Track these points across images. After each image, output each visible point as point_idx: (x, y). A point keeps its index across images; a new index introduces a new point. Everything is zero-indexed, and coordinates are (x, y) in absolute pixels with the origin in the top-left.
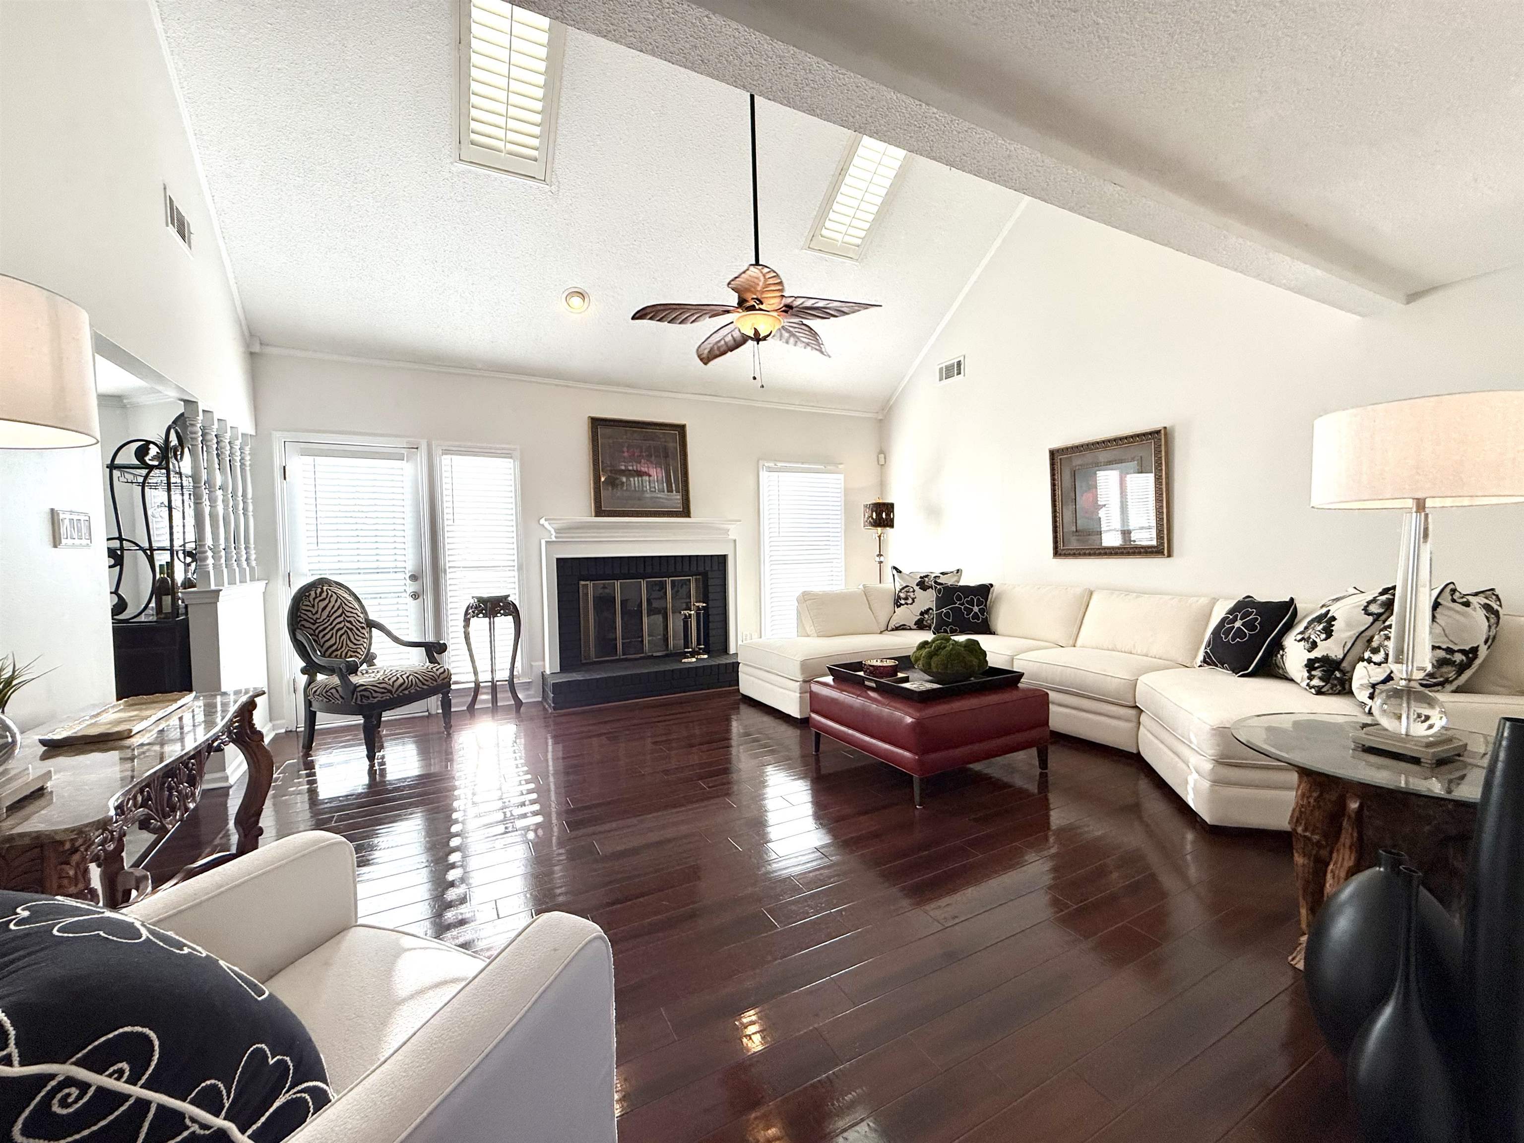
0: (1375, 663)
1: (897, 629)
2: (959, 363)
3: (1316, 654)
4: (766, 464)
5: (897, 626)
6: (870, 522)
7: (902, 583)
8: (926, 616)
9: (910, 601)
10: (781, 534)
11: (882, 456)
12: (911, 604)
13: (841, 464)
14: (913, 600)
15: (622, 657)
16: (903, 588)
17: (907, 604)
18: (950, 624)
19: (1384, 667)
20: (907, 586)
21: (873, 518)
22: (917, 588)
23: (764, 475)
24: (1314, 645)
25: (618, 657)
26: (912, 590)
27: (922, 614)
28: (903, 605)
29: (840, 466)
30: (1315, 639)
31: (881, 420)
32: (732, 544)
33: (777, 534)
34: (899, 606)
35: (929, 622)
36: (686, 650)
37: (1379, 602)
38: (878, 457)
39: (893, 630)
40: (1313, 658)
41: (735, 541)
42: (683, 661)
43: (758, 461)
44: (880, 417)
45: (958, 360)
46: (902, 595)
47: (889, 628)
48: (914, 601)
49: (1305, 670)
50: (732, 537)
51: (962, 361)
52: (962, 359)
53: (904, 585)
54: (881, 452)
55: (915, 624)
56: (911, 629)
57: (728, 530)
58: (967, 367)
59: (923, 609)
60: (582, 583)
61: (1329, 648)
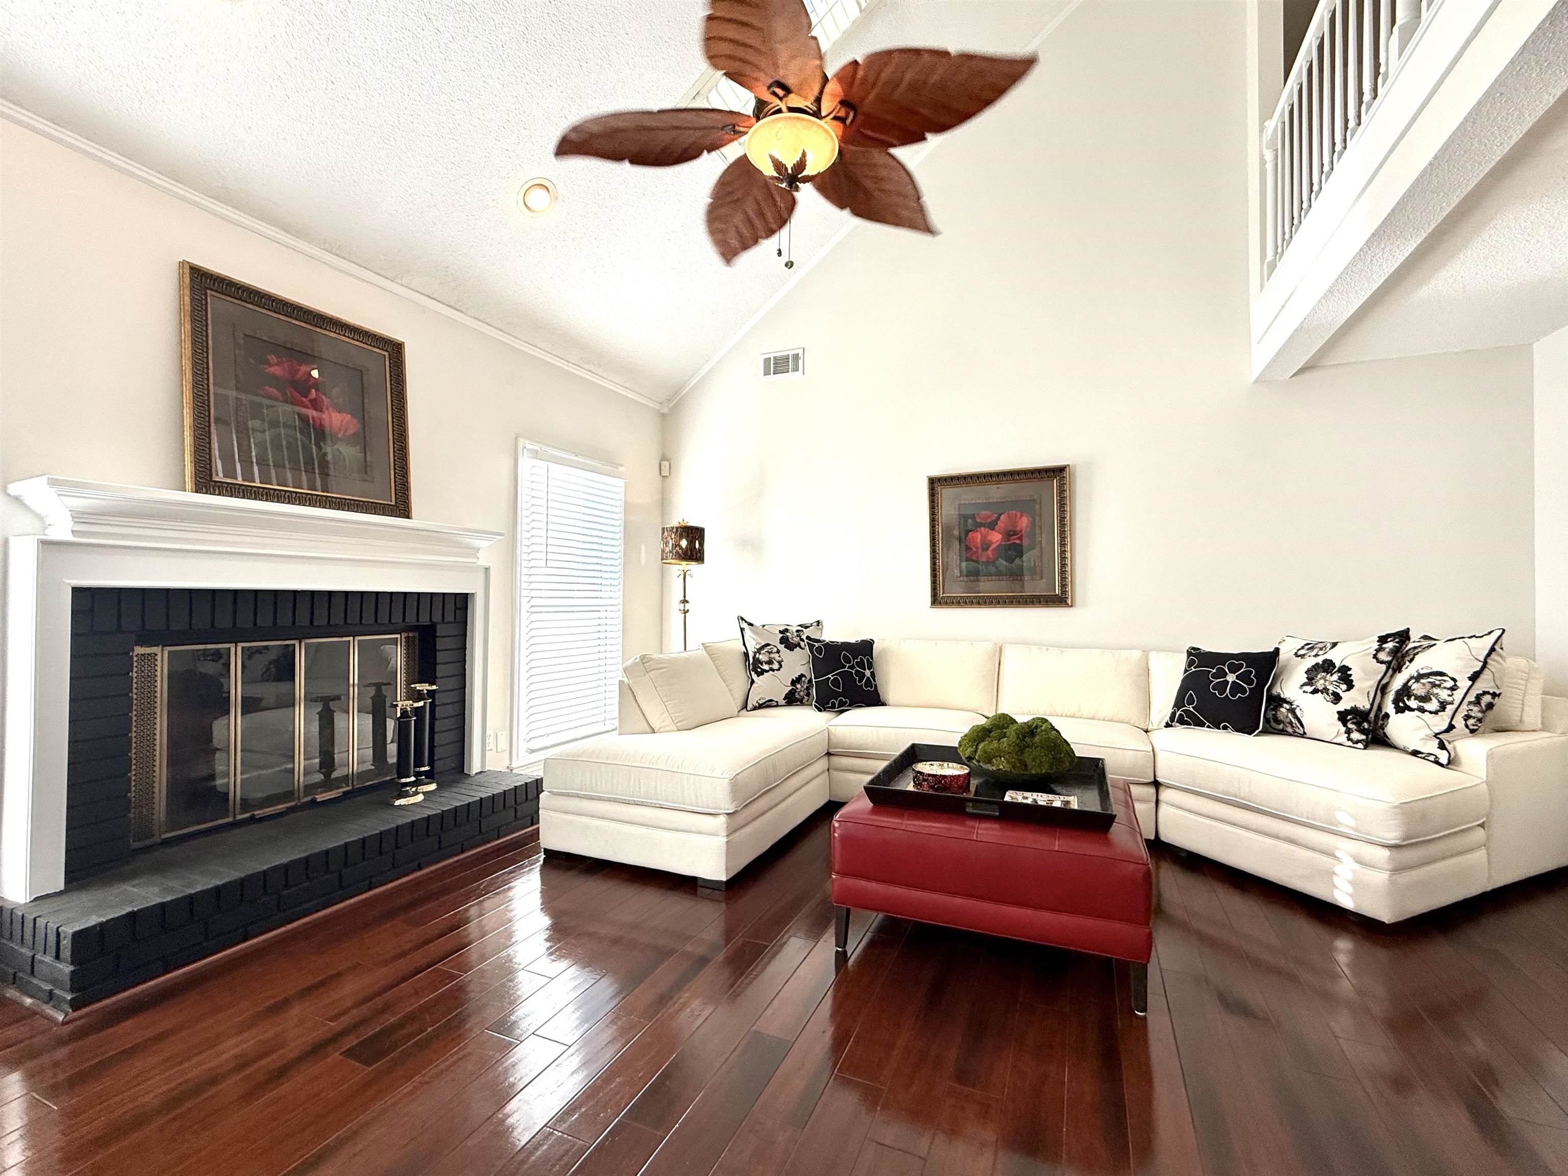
0: (1431, 712)
1: (760, 706)
2: (796, 357)
3: (1343, 706)
4: (529, 447)
5: (760, 702)
6: (677, 552)
7: (759, 640)
8: (799, 686)
9: (776, 666)
10: (550, 564)
11: (667, 463)
12: (778, 670)
13: (622, 466)
14: (780, 663)
15: (239, 817)
16: (763, 647)
17: (773, 670)
18: (840, 694)
19: (1441, 716)
20: (768, 645)
21: (681, 548)
22: (781, 647)
23: (525, 462)
24: (1337, 698)
25: (230, 819)
26: (775, 650)
27: (793, 683)
28: (767, 671)
29: (621, 469)
30: (1335, 690)
31: (663, 415)
32: (482, 576)
33: (543, 563)
34: (759, 674)
35: (802, 693)
36: (403, 780)
37: (1387, 650)
38: (660, 464)
39: (755, 708)
40: (1343, 710)
41: (487, 570)
42: (397, 803)
43: (516, 439)
44: (666, 410)
45: (795, 352)
46: (763, 657)
47: (750, 706)
48: (781, 666)
49: (1340, 723)
50: (482, 562)
51: (801, 355)
52: (800, 352)
53: (763, 643)
54: (664, 458)
55: (784, 699)
56: (777, 706)
57: (479, 549)
58: (809, 361)
59: (795, 676)
60: (139, 650)
61: (1353, 700)
